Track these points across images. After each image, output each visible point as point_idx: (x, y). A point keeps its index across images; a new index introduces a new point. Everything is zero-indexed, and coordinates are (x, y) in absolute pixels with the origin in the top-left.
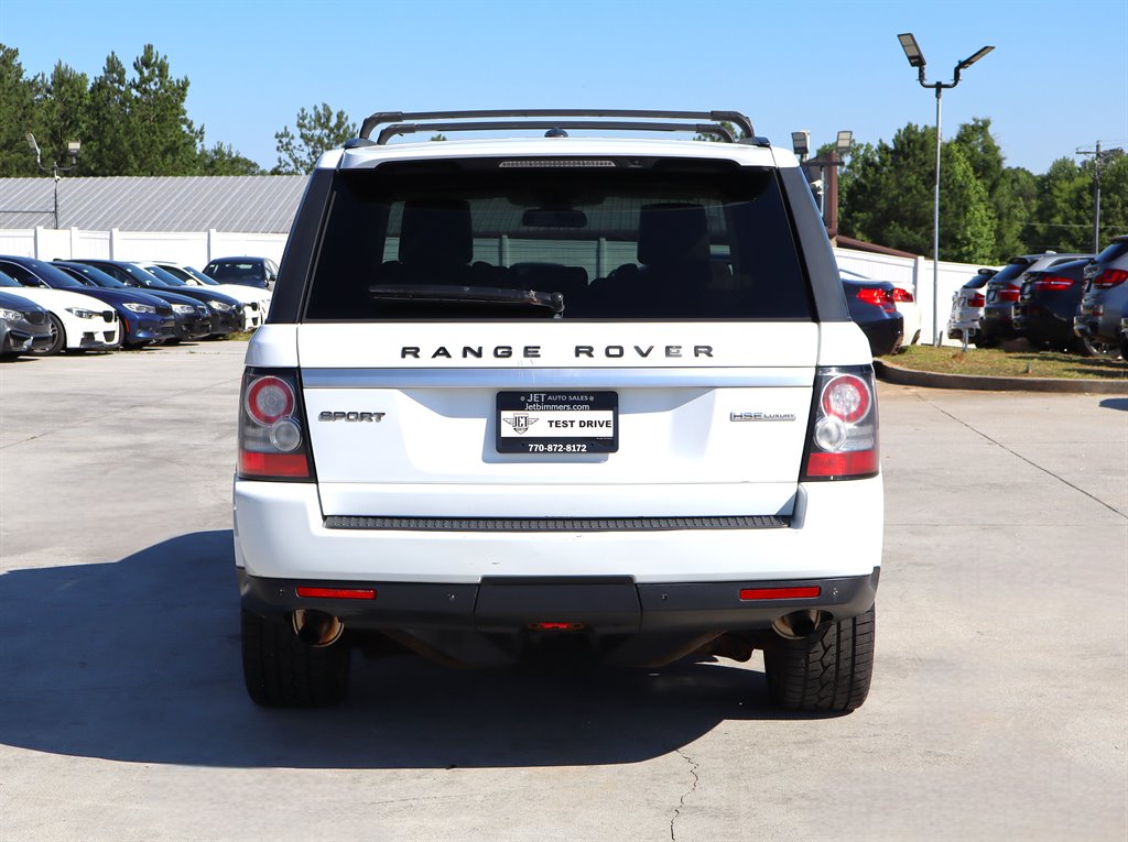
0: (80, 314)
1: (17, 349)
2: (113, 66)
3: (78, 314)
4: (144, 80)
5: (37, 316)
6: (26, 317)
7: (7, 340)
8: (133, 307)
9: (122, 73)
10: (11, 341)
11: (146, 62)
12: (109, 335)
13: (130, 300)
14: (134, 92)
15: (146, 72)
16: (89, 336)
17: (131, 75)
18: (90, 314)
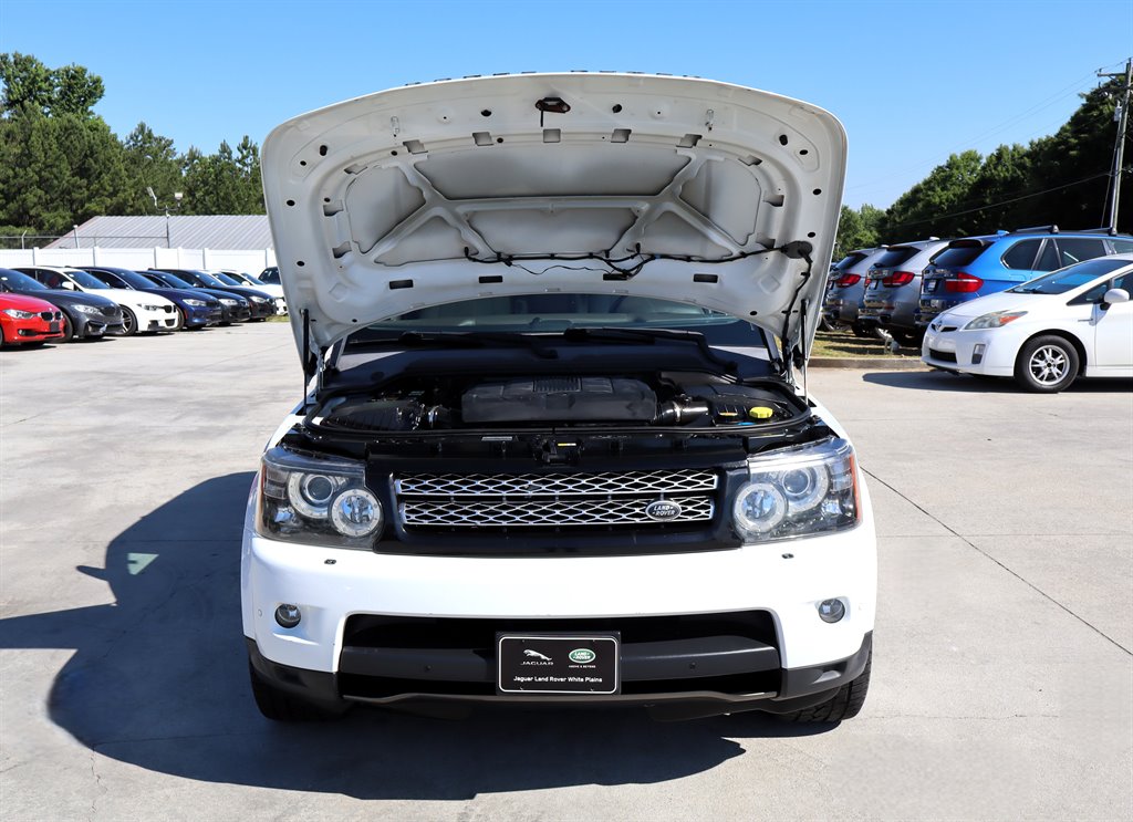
0: (148, 308)
1: (94, 334)
2: (225, 149)
3: (146, 306)
4: (244, 157)
5: (109, 310)
6: (101, 311)
7: (86, 327)
8: (189, 302)
9: (230, 153)
10: (90, 329)
11: (245, 147)
12: (169, 322)
13: (188, 297)
14: (237, 164)
15: (245, 152)
16: (155, 323)
17: (236, 155)
18: (155, 308)
